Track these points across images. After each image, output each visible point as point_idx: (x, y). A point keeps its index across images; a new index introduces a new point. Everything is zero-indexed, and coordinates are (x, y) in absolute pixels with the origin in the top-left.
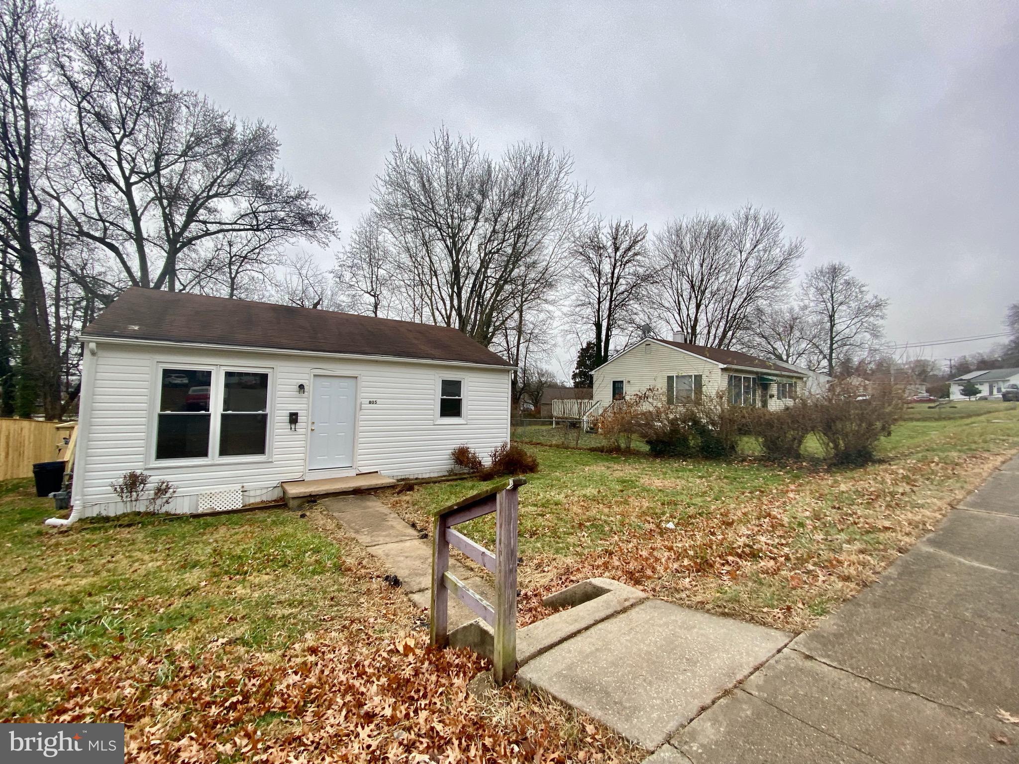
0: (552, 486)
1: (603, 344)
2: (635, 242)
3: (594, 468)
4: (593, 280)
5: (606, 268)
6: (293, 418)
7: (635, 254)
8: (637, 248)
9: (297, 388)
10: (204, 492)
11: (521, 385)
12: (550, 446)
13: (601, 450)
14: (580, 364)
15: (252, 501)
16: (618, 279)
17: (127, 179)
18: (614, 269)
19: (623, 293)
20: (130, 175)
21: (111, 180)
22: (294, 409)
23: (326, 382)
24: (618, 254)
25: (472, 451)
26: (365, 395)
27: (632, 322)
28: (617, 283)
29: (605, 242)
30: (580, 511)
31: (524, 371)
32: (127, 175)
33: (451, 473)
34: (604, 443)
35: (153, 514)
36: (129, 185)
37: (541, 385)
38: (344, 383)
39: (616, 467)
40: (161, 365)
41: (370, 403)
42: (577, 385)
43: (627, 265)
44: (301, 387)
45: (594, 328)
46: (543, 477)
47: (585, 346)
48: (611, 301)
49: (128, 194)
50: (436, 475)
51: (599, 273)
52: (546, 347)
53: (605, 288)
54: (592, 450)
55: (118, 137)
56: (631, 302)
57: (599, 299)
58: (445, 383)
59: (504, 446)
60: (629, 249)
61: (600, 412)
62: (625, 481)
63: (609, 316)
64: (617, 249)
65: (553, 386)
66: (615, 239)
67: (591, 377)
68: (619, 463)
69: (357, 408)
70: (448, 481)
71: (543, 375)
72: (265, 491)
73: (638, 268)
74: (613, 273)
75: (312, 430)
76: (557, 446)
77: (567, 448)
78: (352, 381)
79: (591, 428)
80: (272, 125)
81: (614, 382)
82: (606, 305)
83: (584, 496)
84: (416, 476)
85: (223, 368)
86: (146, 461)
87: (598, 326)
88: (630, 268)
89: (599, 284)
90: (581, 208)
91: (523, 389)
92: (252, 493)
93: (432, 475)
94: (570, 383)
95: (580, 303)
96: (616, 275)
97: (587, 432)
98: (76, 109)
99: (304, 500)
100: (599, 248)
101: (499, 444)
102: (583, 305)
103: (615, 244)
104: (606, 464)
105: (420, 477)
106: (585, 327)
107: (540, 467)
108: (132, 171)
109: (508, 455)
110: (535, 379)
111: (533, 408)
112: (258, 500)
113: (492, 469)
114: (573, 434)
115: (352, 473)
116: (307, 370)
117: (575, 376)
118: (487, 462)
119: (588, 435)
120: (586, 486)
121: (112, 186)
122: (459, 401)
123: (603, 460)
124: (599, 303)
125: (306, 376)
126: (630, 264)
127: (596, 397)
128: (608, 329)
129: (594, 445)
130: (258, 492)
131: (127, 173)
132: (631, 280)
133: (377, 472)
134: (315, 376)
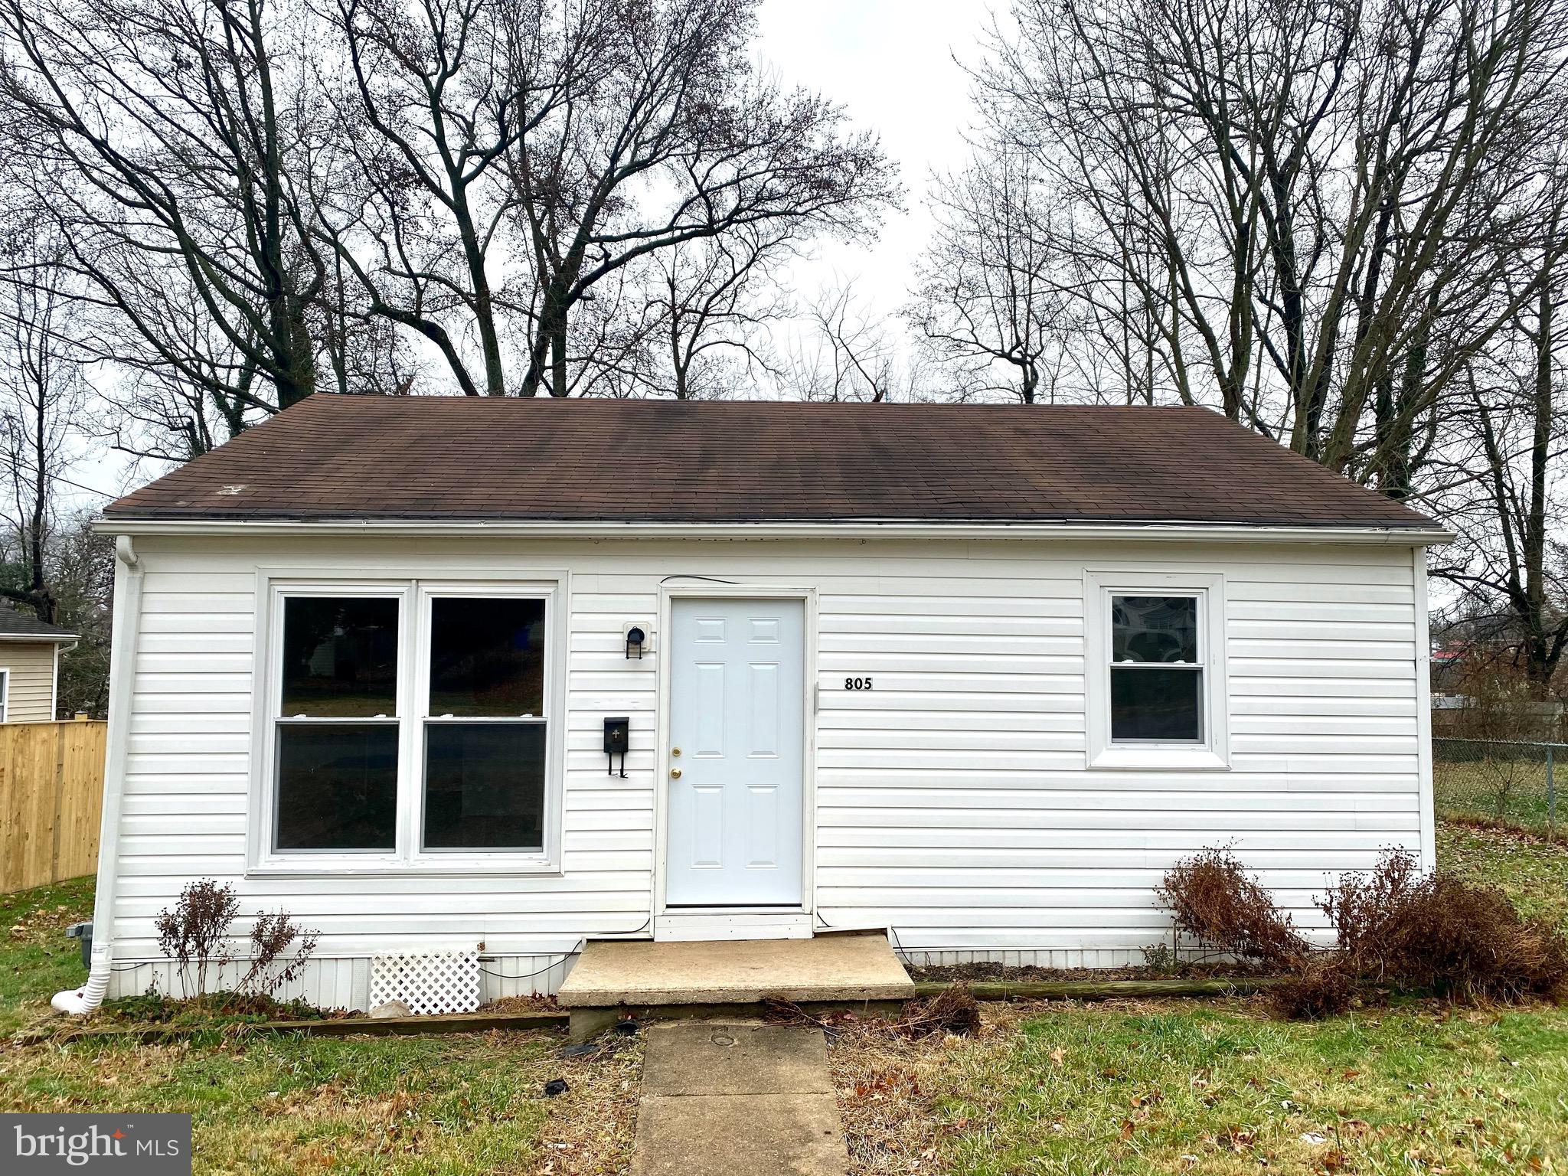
6: (616, 737)
9: (622, 639)
10: (383, 953)
11: (1557, 604)
15: (509, 991)
17: (454, 172)
20: (462, 162)
21: (424, 180)
22: (616, 706)
23: (710, 621)
25: (1248, 876)
26: (830, 658)
32: (456, 163)
33: (1157, 962)
35: (263, 1004)
36: (459, 185)
38: (765, 621)
40: (279, 587)
41: (849, 685)
44: (636, 637)
49: (459, 207)
50: (1106, 962)
55: (434, 80)
58: (1124, 609)
59: (1397, 868)
69: (806, 705)
70: (1141, 996)
72: (542, 964)
75: (676, 775)
78: (787, 617)
84: (1027, 960)
85: (425, 588)
86: (253, 855)
92: (508, 967)
93: (1091, 962)
98: (342, 33)
99: (607, 1017)
101: (1372, 859)
105: (1043, 962)
108: (466, 153)
112: (525, 990)
113: (1341, 965)
115: (801, 928)
116: (652, 584)
121: (424, 192)
122: (1191, 681)
125: (650, 604)
130: (526, 967)
131: (455, 158)
133: (883, 932)
134: (674, 599)
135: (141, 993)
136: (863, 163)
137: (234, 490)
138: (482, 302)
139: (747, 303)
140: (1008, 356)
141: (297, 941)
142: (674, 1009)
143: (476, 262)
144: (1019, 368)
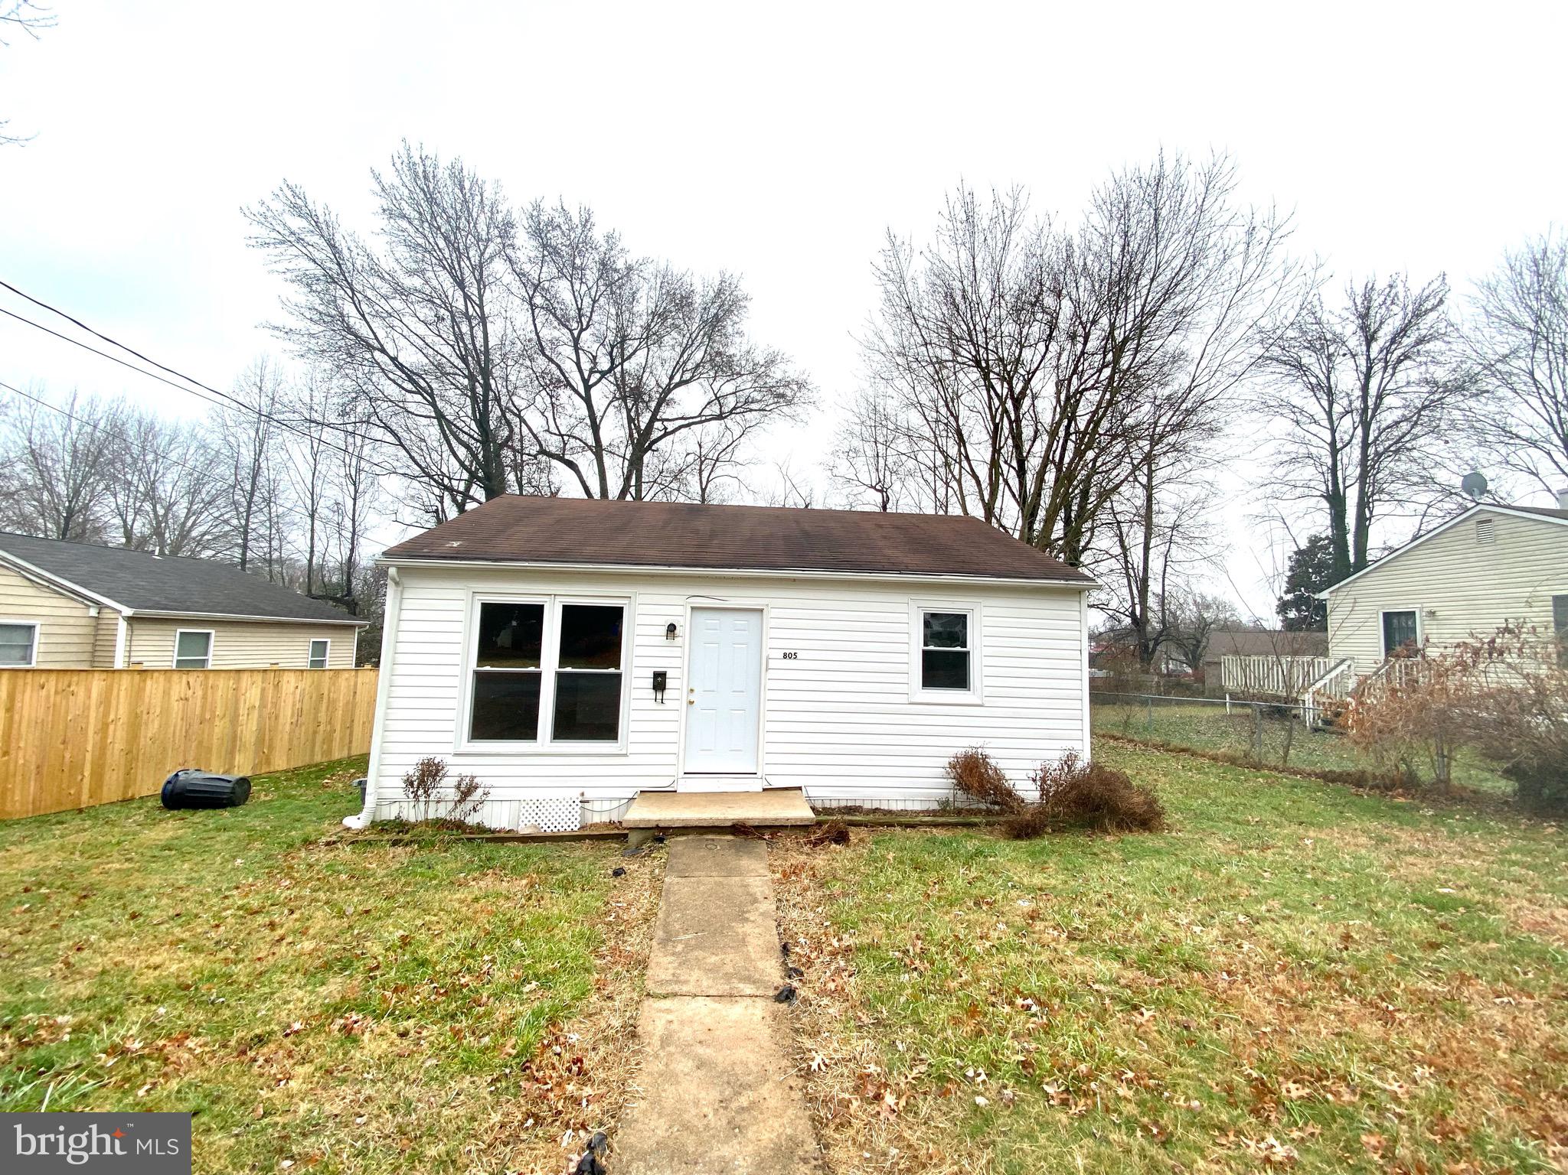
0: (1188, 888)
1: (1350, 538)
2: (1418, 314)
3: (1332, 836)
4: (1314, 407)
5: (1347, 378)
6: (659, 682)
7: (1420, 341)
8: (1425, 325)
9: (664, 629)
10: (527, 798)
11: (1155, 624)
12: (1215, 758)
13: (1359, 780)
14: (1293, 584)
15: (597, 819)
16: (1380, 397)
17: (585, 381)
18: (1368, 376)
19: (1397, 423)
20: (590, 376)
21: (569, 384)
22: (660, 665)
24: (1375, 347)
25: (992, 762)
26: (776, 642)
27: (1427, 481)
28: (1377, 406)
29: (1338, 329)
30: (1268, 1013)
31: (1162, 600)
32: (586, 377)
33: (945, 808)
34: (1365, 763)
35: (460, 825)
36: (588, 388)
37: (1203, 626)
38: (741, 620)
39: (1406, 837)
40: (478, 597)
41: (785, 656)
42: (1290, 625)
43: (1402, 366)
44: (672, 628)
45: (1325, 504)
46: (1172, 851)
47: (1304, 544)
48: (1365, 445)
49: (588, 400)
50: (917, 807)
51: (1330, 393)
52: (1209, 550)
53: (1346, 423)
54: (1329, 778)
55: (576, 333)
56: (1421, 441)
57: (1333, 444)
58: (930, 620)
59: (1070, 760)
60: (1403, 331)
61: (1351, 684)
62: (1443, 905)
63: (1363, 478)
64: (1370, 339)
65: (1231, 628)
66: (1364, 316)
67: (1321, 607)
68: (1415, 824)
69: (763, 666)
70: (936, 825)
71: (1208, 607)
72: (615, 804)
73: (1432, 368)
74: (1365, 388)
75: (691, 703)
76: (1233, 761)
77: (1257, 767)
78: (753, 618)
79: (1326, 722)
80: (737, 275)
81: (1388, 617)
82: (1351, 457)
83: (1291, 949)
84: (876, 805)
85: (559, 599)
86: (457, 743)
87: (1336, 500)
88: (1409, 372)
89: (1329, 414)
90: (1265, 252)
91: (1160, 633)
92: (597, 806)
93: (910, 806)
94: (1274, 622)
95: (1286, 458)
96: (1373, 390)
97: (1316, 730)
98: (527, 306)
99: (649, 833)
100: (1323, 344)
101: (1058, 755)
102: (1293, 461)
103: (1364, 328)
104: (1374, 825)
105: (884, 806)
106: (1304, 504)
107: (1172, 817)
108: (592, 372)
109: (1074, 785)
110: (1190, 613)
111: (1189, 671)
112: (605, 819)
113: (1041, 811)
114: (1274, 734)
115: (756, 786)
116: (681, 600)
117: (1283, 607)
118: (1029, 792)
119: (1318, 736)
120: (1300, 906)
121: (569, 391)
122: (963, 659)
123: (1366, 810)
124: (1334, 451)
125: (679, 610)
126: (1407, 363)
127: (1336, 651)
128: (1364, 503)
129: (1332, 765)
130: (606, 806)
131: (586, 375)
132: (1418, 395)
133: (800, 788)
134: (693, 608)
135: (393, 818)
136: (801, 386)
137: (455, 544)
138: (598, 450)
139: (740, 455)
140: (874, 488)
141: (479, 791)
142: (685, 830)
143: (595, 428)
144: (880, 494)
